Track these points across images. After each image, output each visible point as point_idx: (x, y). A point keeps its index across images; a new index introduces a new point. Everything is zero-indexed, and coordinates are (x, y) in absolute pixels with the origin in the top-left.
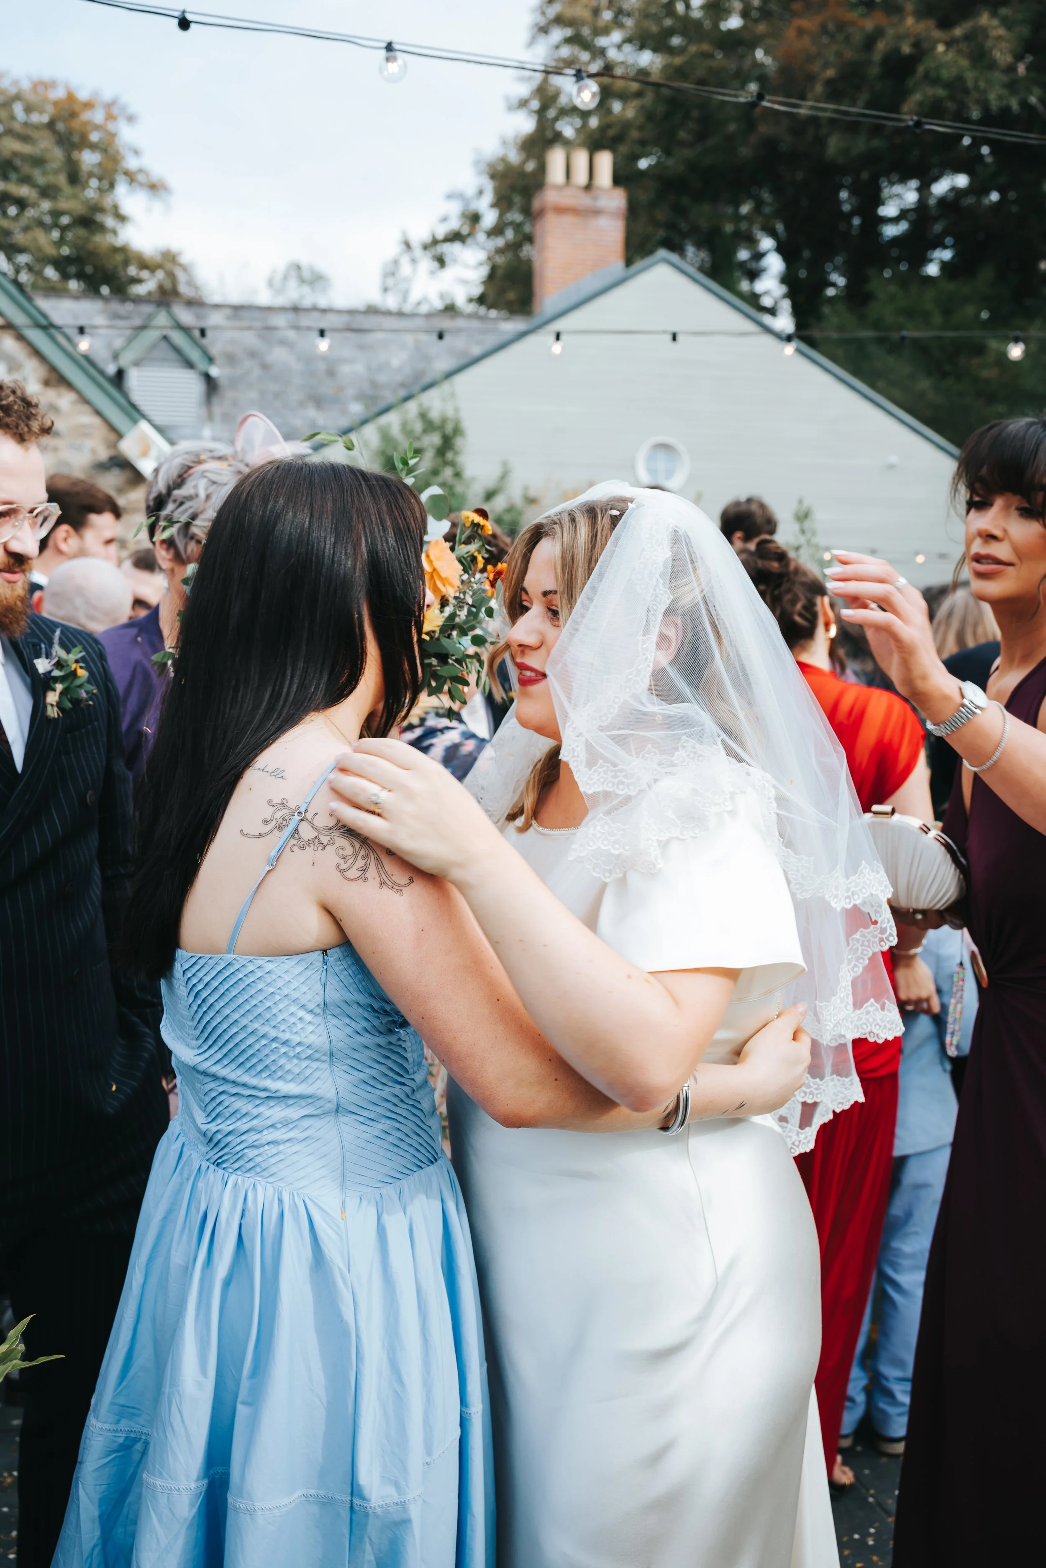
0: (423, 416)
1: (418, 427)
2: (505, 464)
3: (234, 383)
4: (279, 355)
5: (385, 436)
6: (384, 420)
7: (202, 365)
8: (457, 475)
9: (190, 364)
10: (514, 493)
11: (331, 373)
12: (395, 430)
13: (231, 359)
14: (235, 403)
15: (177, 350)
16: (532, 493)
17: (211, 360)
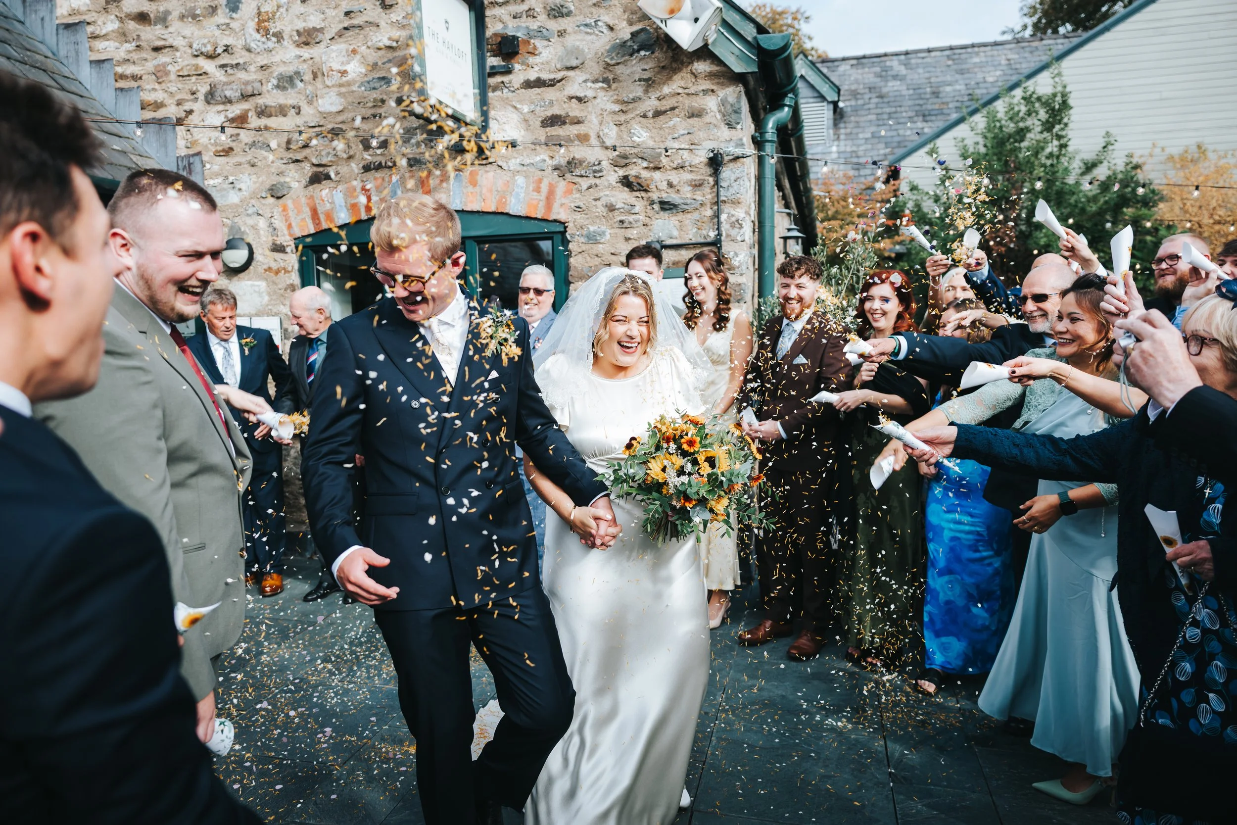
0: (1027, 99)
1: (1023, 109)
2: (1108, 134)
3: (856, 110)
4: (893, 86)
5: (992, 118)
6: (991, 107)
7: (832, 96)
8: (1063, 146)
9: (822, 98)
10: (1117, 161)
11: (936, 94)
12: (1001, 115)
13: (855, 94)
14: (858, 125)
15: (812, 87)
16: (1135, 161)
17: (839, 93)
